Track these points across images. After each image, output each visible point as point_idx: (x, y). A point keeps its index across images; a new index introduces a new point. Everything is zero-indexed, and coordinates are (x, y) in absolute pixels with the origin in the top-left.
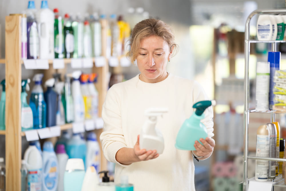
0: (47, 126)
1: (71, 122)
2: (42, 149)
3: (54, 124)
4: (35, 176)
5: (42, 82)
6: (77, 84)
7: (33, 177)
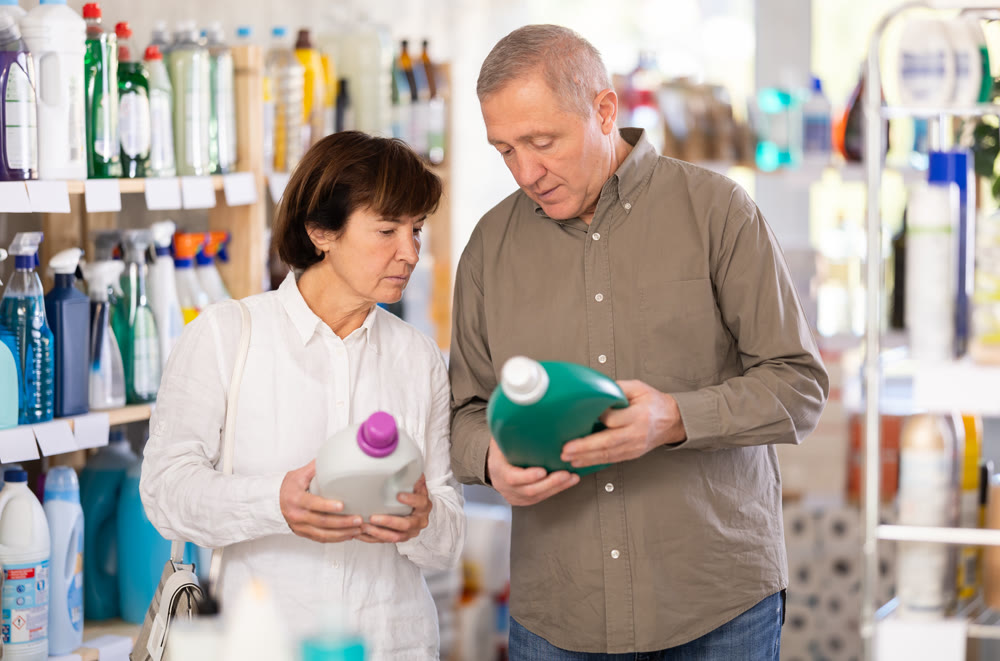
0: (58, 414)
1: (151, 399)
2: (41, 494)
3: (83, 409)
4: (28, 584)
5: (40, 261)
6: (166, 263)
7: (20, 589)
